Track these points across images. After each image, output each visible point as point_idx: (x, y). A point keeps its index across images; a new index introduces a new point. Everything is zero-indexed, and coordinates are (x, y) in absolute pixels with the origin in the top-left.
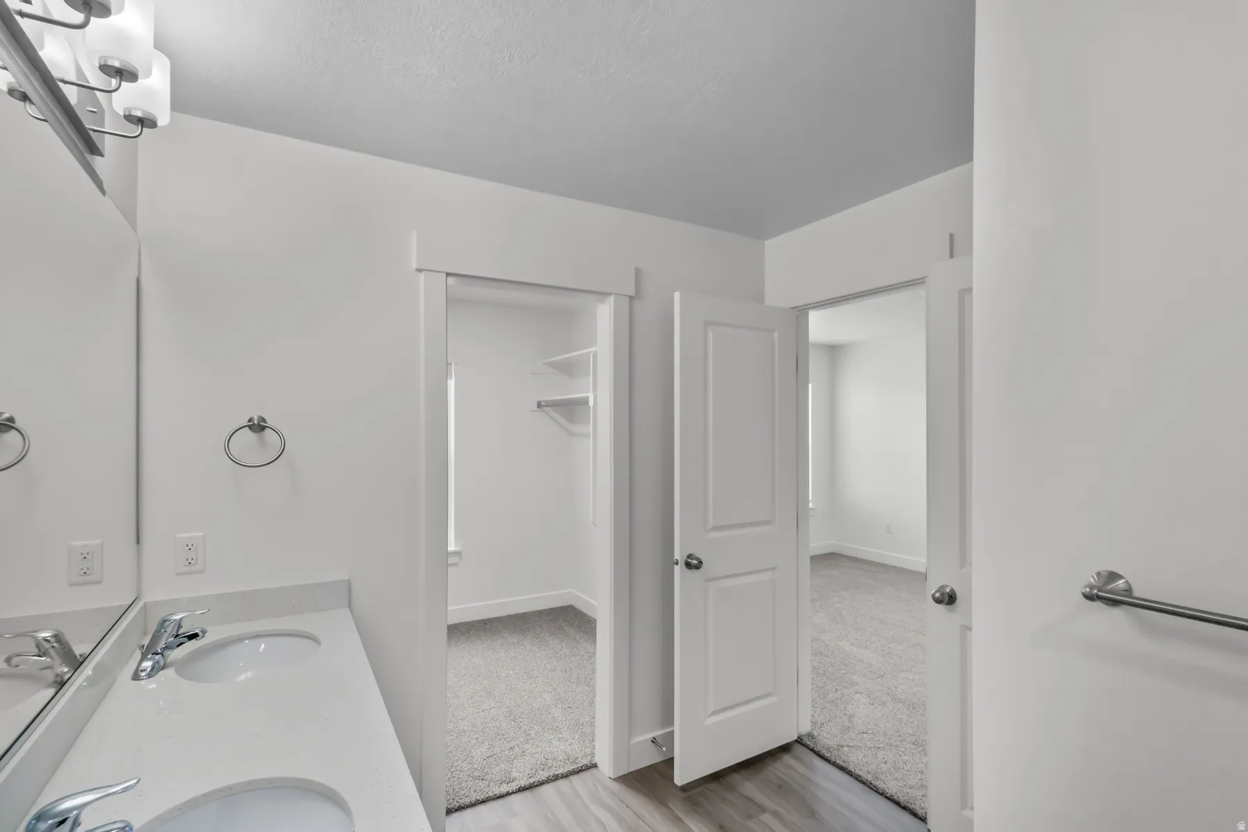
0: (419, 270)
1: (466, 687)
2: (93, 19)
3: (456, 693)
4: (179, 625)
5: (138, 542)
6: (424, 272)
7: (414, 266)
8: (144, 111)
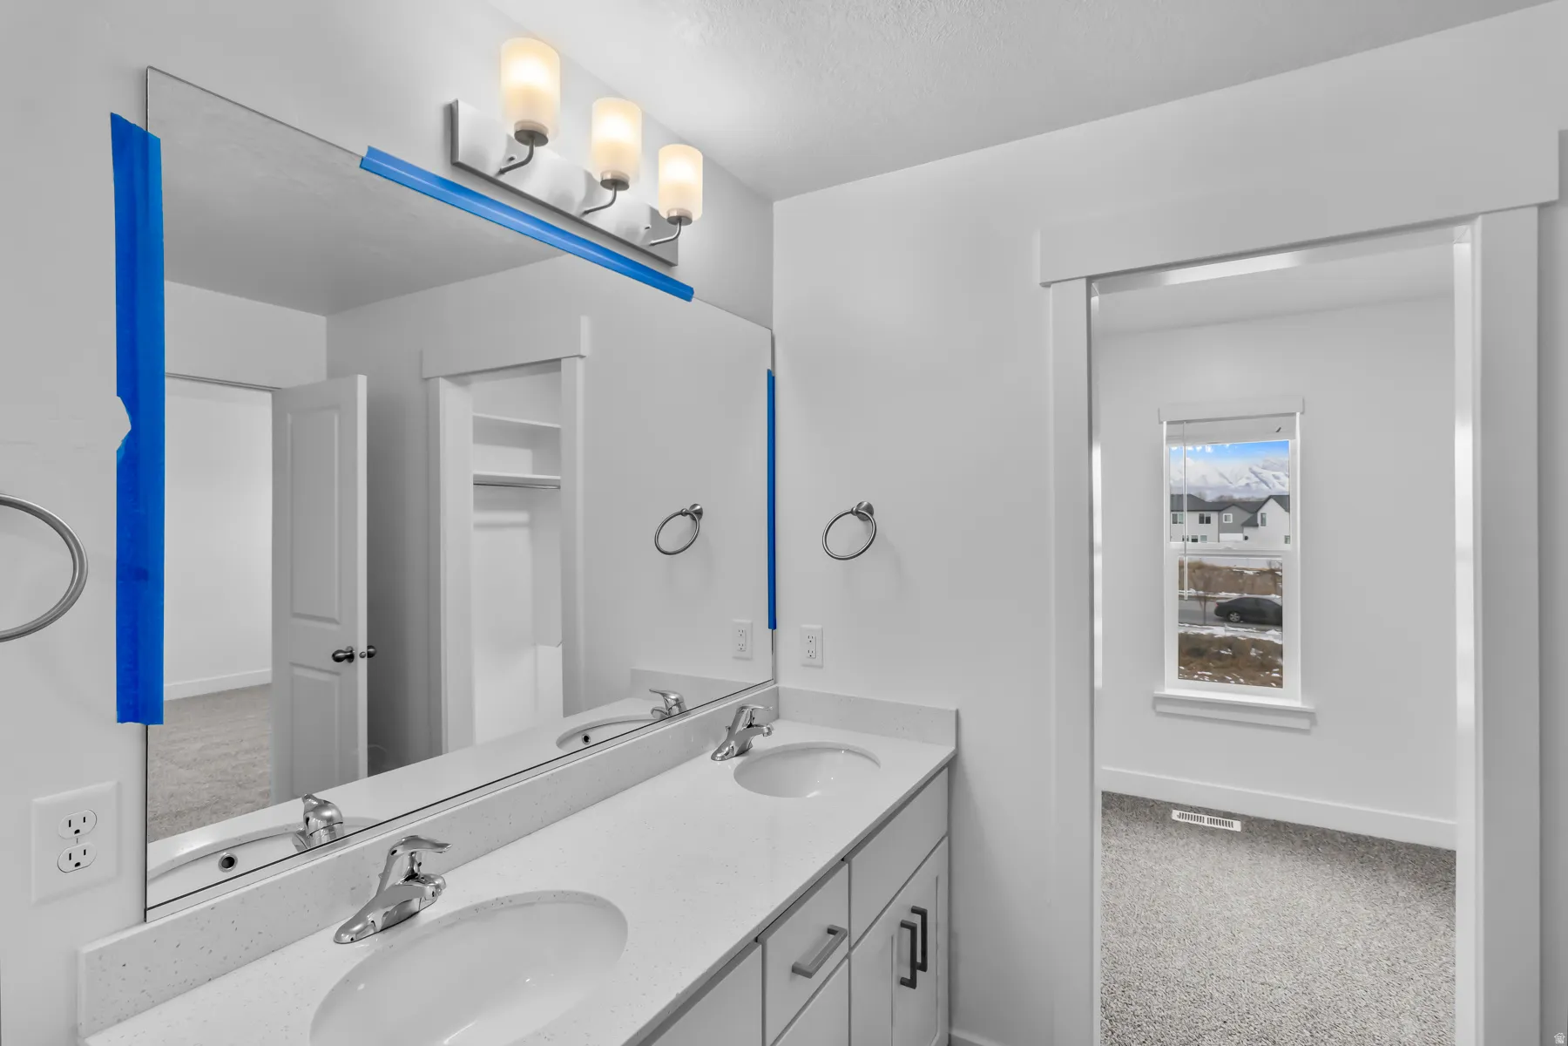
0: (1046, 285)
1: (1259, 930)
2: (535, 149)
3: (1236, 933)
4: (751, 716)
5: (773, 624)
6: (1052, 285)
7: (1038, 279)
8: (678, 210)
